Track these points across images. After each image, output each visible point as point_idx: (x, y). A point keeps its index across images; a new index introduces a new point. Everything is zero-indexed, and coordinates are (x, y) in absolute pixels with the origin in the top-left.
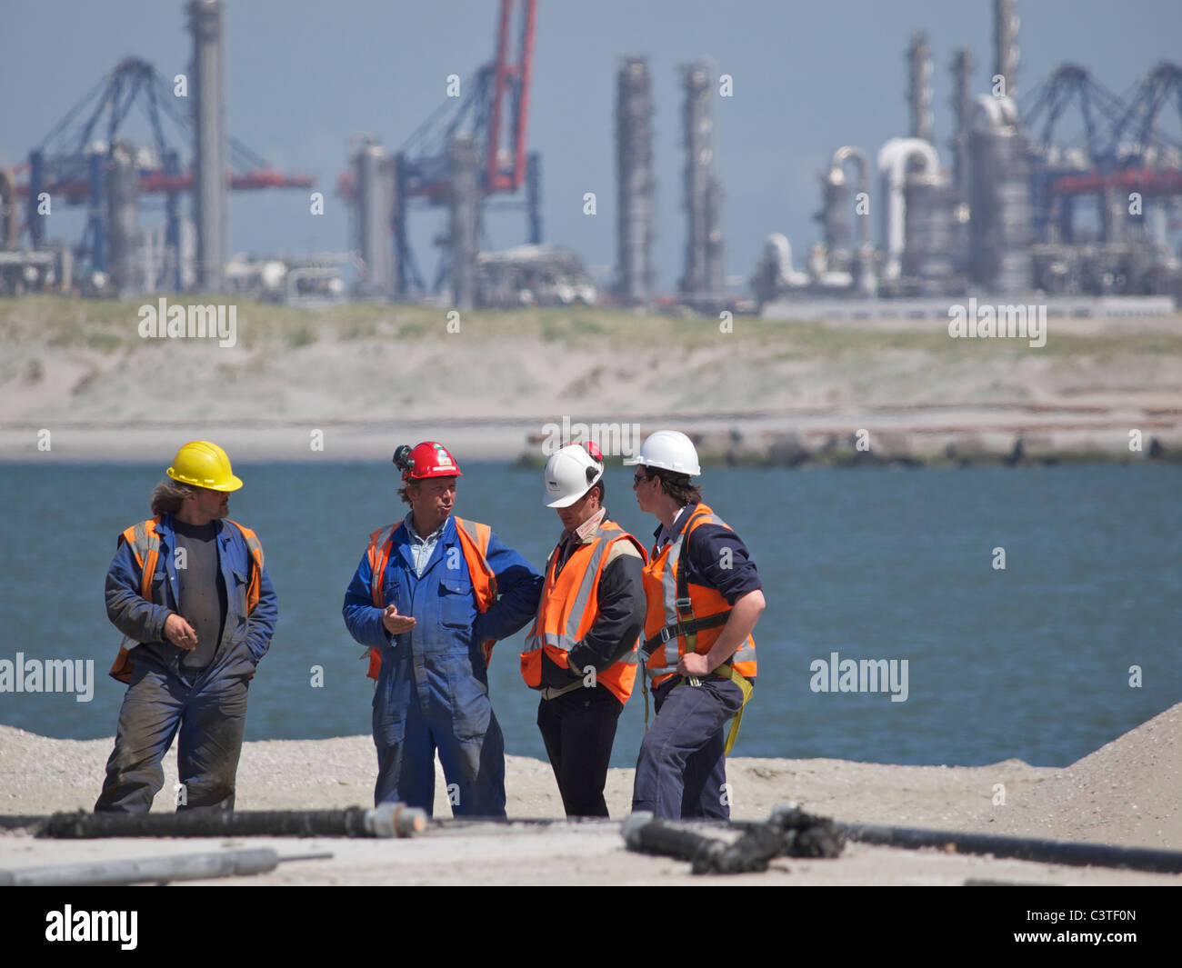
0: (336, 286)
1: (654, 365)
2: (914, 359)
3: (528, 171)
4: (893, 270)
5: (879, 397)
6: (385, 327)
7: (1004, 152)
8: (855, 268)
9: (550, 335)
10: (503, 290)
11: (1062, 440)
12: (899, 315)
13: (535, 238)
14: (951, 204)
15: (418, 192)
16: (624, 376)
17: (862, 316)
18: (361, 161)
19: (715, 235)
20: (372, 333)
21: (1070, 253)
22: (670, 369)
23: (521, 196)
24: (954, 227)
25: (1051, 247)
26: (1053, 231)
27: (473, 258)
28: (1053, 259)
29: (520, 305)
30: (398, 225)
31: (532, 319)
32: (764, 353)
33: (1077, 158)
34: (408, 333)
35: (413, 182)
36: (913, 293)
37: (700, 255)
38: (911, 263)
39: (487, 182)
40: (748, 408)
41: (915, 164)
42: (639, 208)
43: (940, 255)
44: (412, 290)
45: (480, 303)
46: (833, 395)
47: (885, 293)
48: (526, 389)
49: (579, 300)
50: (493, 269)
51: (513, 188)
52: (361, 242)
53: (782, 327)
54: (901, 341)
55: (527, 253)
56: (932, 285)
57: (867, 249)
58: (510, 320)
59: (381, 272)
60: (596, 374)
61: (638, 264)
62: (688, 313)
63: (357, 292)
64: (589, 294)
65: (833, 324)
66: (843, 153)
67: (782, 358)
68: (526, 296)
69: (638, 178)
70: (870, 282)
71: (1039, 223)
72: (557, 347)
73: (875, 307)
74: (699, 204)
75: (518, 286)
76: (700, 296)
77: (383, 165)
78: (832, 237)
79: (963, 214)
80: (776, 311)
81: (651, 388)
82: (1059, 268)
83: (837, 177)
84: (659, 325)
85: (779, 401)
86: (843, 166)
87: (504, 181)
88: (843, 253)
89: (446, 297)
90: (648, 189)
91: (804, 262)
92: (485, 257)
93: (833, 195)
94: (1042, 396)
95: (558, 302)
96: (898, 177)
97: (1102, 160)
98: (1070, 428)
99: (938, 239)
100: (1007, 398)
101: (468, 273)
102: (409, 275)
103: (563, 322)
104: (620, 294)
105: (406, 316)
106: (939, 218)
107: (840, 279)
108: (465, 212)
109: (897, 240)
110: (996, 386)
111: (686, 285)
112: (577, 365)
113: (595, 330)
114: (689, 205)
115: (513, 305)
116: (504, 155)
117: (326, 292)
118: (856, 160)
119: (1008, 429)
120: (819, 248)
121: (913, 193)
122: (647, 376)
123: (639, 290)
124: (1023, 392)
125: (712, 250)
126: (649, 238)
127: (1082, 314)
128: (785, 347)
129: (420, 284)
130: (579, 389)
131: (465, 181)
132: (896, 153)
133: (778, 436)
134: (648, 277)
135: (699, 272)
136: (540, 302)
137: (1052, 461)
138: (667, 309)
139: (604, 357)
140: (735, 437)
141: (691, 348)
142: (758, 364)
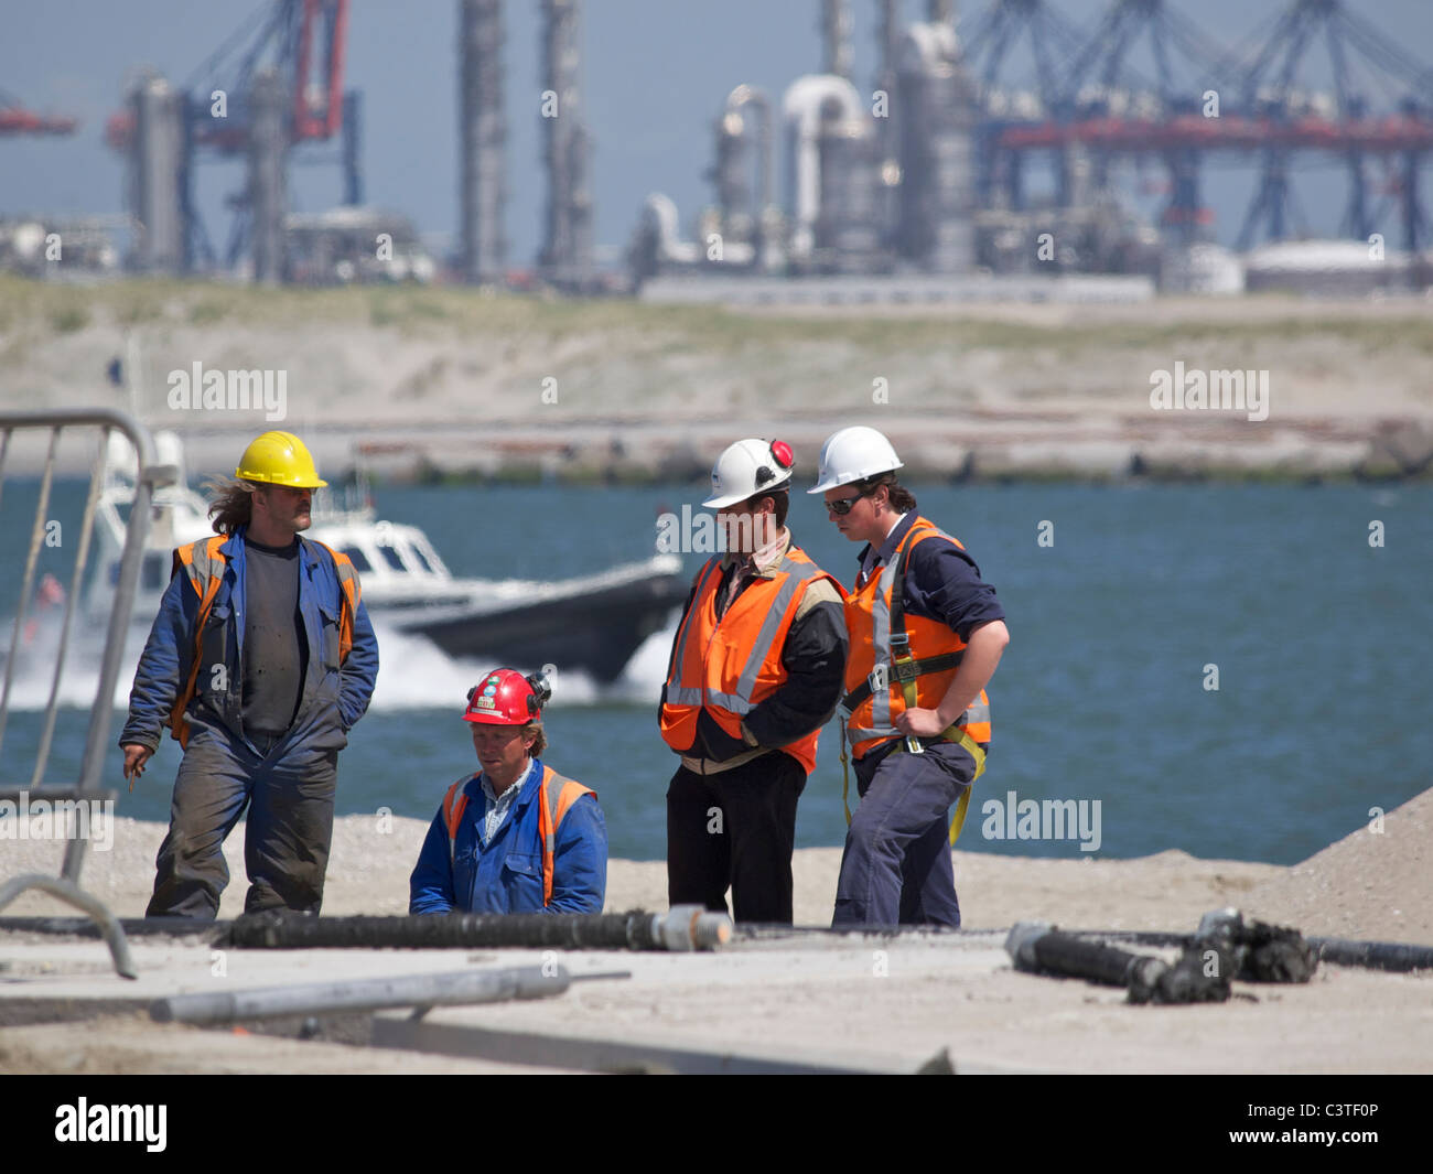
0: (108, 257)
1: (510, 355)
2: (837, 353)
3: (345, 115)
4: (803, 242)
5: (792, 399)
6: (174, 308)
7: (940, 95)
8: (755, 238)
9: (380, 319)
10: (319, 261)
11: (1024, 454)
12: (812, 299)
13: (354, 197)
14: (874, 159)
15: (207, 139)
16: (473, 370)
17: (766, 299)
18: (138, 100)
19: (583, 196)
20: (155, 314)
21: (1020, 222)
22: (530, 361)
23: (336, 145)
24: (879, 189)
25: (998, 215)
26: (1000, 196)
27: (278, 223)
28: (1001, 229)
29: (337, 282)
30: (183, 182)
31: (359, 299)
32: (647, 344)
33: (1028, 105)
34: (205, 316)
35: (201, 129)
36: (828, 271)
37: (563, 222)
38: (825, 232)
39: (297, 128)
40: (627, 411)
41: (830, 110)
42: (487, 161)
43: (865, 223)
44: (200, 263)
45: (287, 276)
46: (735, 397)
47: (793, 271)
48: (349, 386)
49: (411, 278)
50: (305, 237)
51: (325, 136)
52: (138, 201)
53: (670, 311)
54: (819, 330)
55: (345, 218)
56: (853, 262)
57: (771, 216)
58: (327, 299)
59: (163, 238)
60: (438, 369)
61: (485, 232)
62: (549, 295)
63: (133, 263)
64: (424, 267)
65: (733, 308)
66: (741, 94)
67: (674, 349)
68: (345, 269)
69: (486, 123)
70: (773, 257)
71: (984, 185)
72: (388, 335)
73: (783, 289)
74: (560, 157)
75: (336, 258)
76: (564, 272)
77: (166, 107)
78: (728, 198)
79: (890, 174)
80: (659, 291)
81: (508, 386)
82: (1009, 241)
83: (734, 124)
84: (516, 307)
85: (667, 405)
86: (742, 110)
87: (314, 128)
88: (740, 221)
89: (244, 271)
90: (499, 138)
91: (693, 233)
92: (293, 221)
93: (727, 147)
94: (994, 399)
95: (384, 278)
96: (809, 126)
97: (1061, 107)
98: (1028, 439)
99: (859, 204)
100: (948, 401)
101: (272, 243)
102: (196, 243)
103: (397, 302)
104: (462, 268)
105: (199, 295)
106: (860, 178)
107: (739, 253)
108: (268, 167)
109: (808, 205)
110: (937, 388)
111: (546, 258)
112: (414, 356)
113: (436, 314)
114: (548, 159)
115: (330, 281)
116: (314, 94)
117: (95, 265)
118: (758, 107)
119: (953, 440)
120: (711, 213)
121: (829, 147)
122: (501, 371)
123: (486, 265)
124: (968, 394)
125: (578, 215)
126: (501, 200)
127: (1039, 299)
128: (673, 336)
129: (209, 254)
130: (417, 386)
131: (269, 127)
132: (807, 94)
133: (671, 448)
134: (500, 248)
135: (561, 242)
136: (362, 279)
137: (1008, 479)
138: (524, 287)
139: (446, 345)
140: (617, 449)
141: (557, 336)
142: (641, 358)
